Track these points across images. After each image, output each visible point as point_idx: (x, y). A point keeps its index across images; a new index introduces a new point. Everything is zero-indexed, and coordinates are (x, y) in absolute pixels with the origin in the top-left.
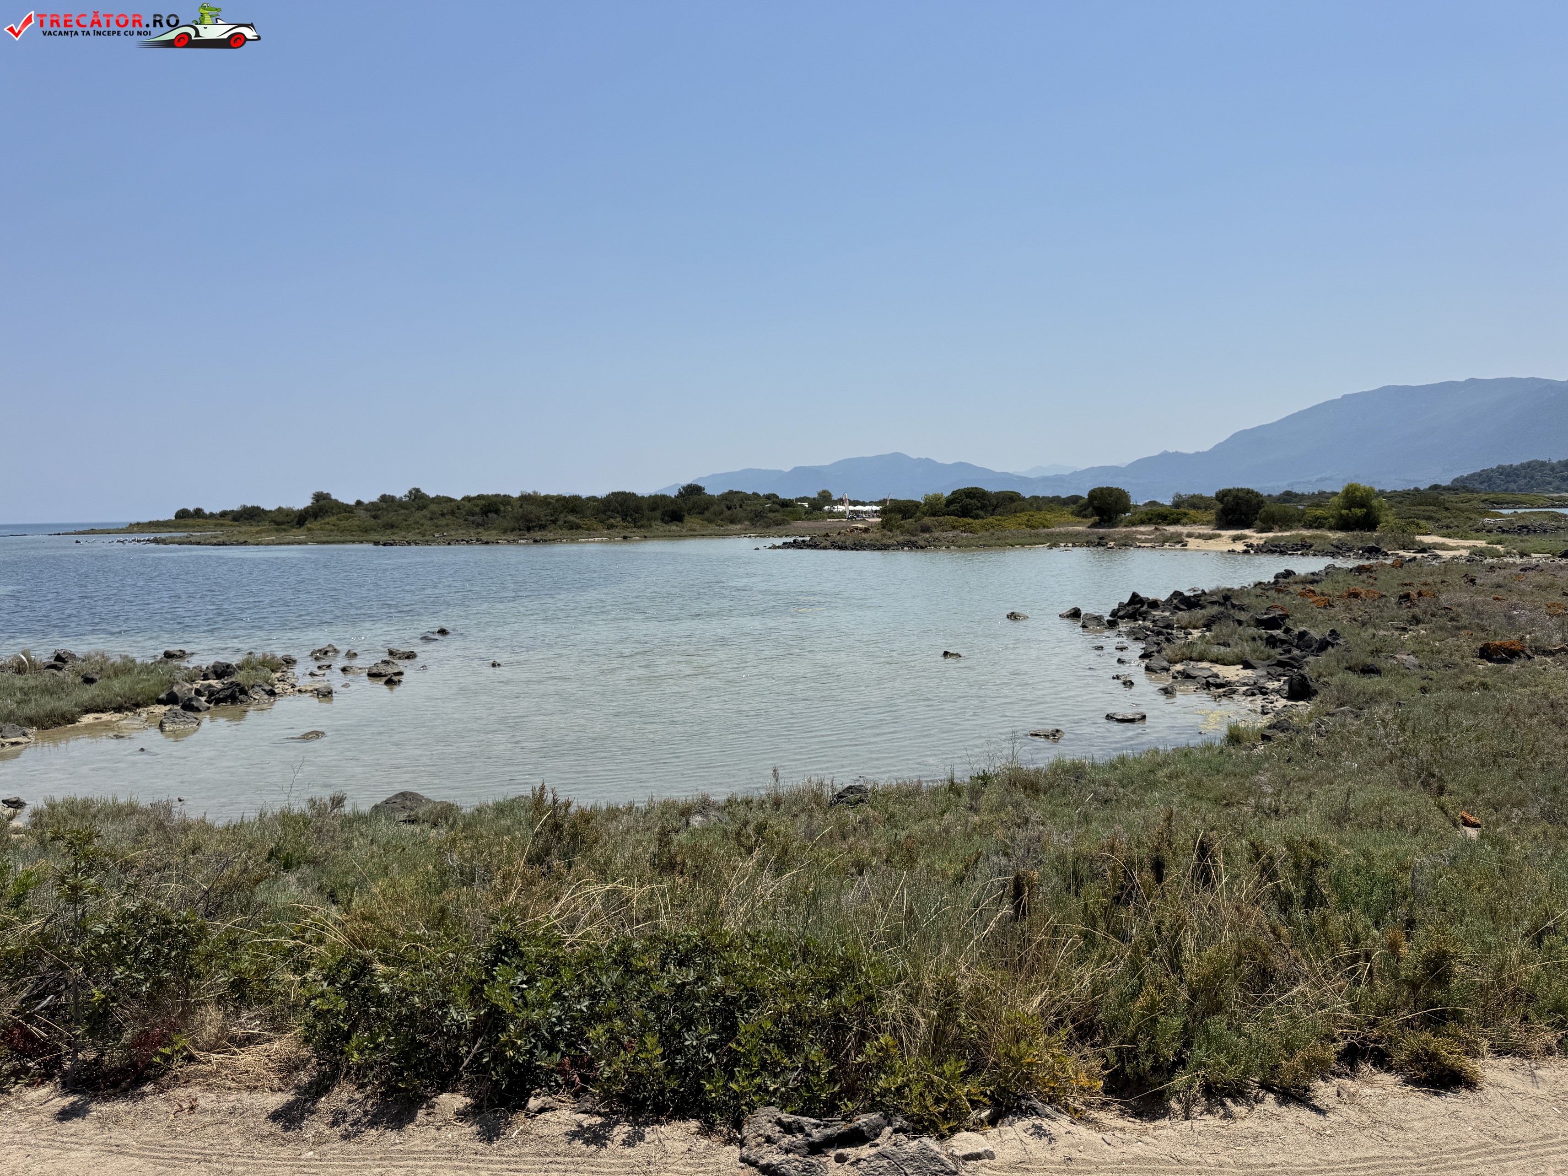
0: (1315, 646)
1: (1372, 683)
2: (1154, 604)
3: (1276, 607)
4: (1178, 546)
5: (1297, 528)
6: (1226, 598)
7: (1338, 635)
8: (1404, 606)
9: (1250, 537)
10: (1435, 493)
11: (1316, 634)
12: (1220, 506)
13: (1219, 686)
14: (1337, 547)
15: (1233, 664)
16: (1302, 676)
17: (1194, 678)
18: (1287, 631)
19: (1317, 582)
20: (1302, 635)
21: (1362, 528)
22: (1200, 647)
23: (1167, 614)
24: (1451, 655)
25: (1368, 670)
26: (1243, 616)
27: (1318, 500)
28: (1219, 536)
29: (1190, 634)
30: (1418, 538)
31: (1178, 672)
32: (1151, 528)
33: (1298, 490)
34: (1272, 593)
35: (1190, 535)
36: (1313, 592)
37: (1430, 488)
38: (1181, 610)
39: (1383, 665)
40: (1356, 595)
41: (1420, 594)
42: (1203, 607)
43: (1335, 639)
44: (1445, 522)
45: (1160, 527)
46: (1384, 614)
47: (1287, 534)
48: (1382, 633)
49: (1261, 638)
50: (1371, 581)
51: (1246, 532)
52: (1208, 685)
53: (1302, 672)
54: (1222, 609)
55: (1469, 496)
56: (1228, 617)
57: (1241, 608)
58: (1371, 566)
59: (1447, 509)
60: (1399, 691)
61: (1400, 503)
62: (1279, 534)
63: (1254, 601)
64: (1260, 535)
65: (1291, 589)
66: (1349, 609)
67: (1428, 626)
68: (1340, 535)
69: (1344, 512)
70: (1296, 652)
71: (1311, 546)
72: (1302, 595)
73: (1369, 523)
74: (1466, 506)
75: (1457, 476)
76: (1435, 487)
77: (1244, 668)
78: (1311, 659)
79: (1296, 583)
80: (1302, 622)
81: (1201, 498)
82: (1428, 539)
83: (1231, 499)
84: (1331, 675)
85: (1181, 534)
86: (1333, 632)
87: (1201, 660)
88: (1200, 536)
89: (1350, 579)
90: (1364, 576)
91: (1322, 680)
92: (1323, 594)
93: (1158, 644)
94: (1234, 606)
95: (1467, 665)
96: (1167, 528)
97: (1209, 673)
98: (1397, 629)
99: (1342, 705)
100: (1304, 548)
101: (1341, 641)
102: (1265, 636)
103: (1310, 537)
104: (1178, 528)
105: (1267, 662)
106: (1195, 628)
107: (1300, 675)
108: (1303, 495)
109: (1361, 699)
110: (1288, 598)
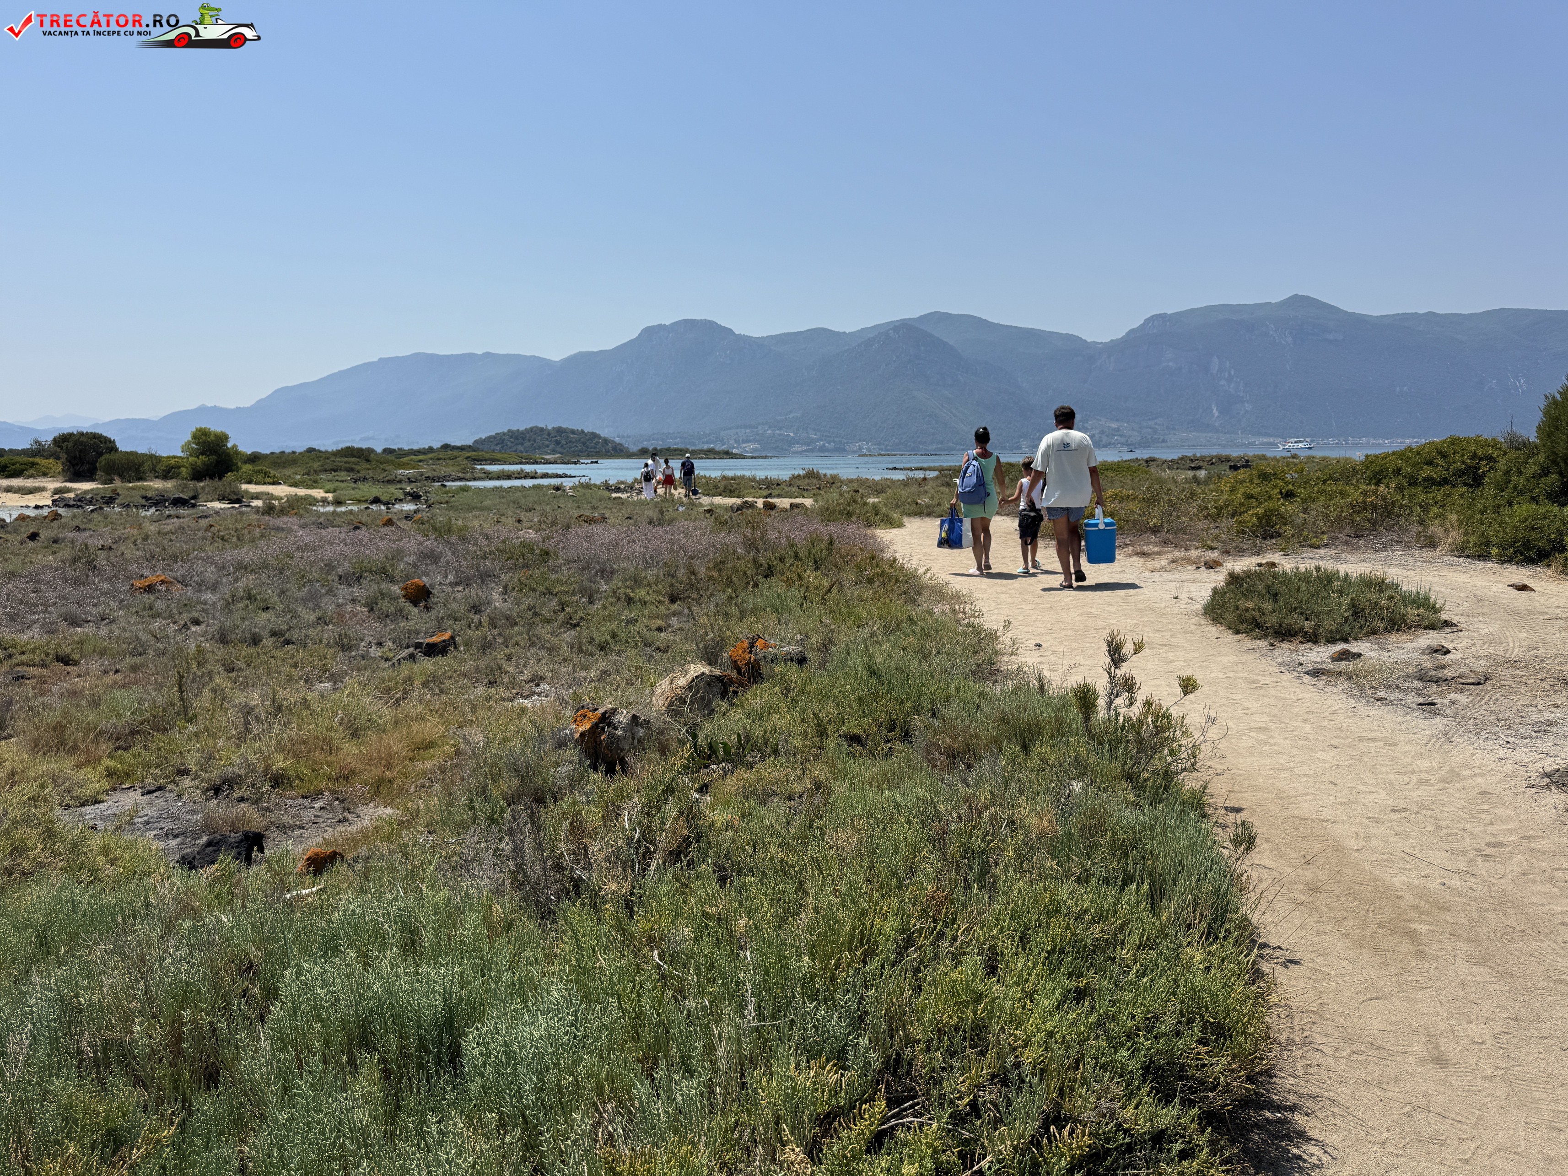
5: (147, 479)
14: (148, 499)
28: (43, 490)
69: (192, 460)
83: (71, 445)
88: (19, 491)
103: (128, 488)
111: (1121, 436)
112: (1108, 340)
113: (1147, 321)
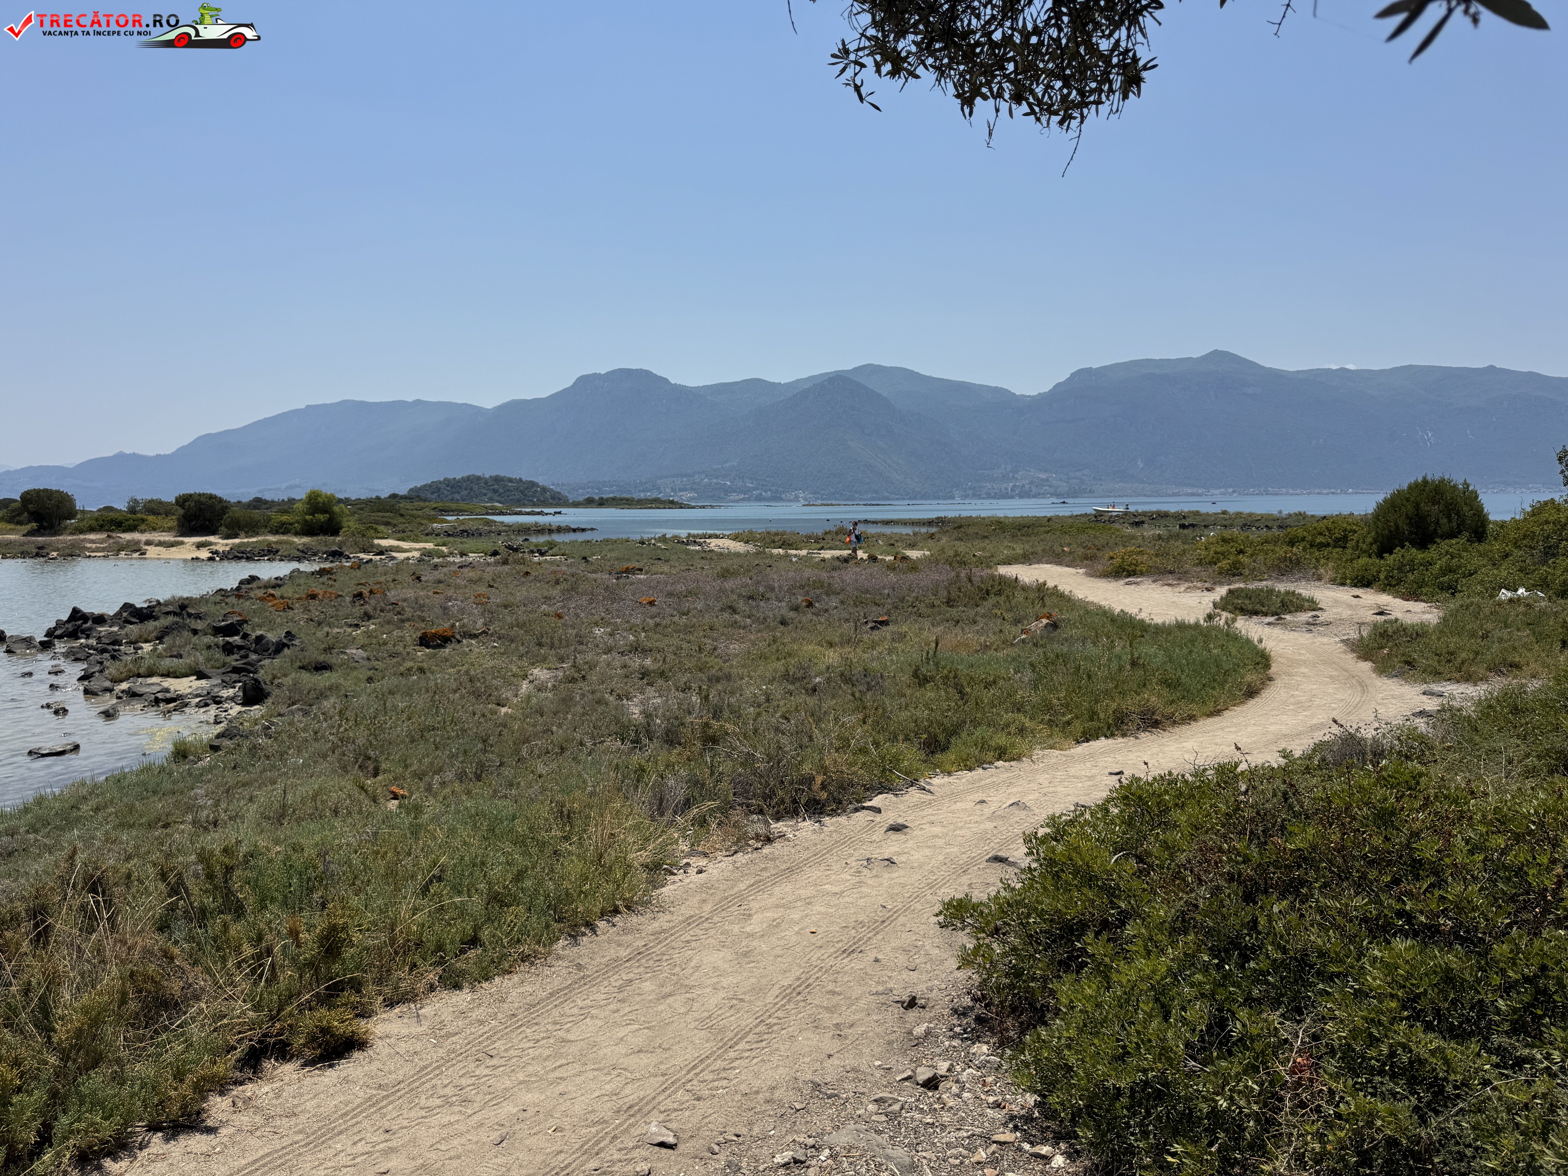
0: (272, 648)
1: (323, 680)
2: (100, 620)
3: (234, 613)
4: (136, 555)
5: (263, 534)
6: (183, 607)
7: (293, 636)
8: (357, 604)
9: (216, 544)
10: (393, 501)
11: (272, 637)
12: (181, 512)
13: (168, 701)
14: (303, 552)
15: (186, 675)
16: (256, 680)
17: (141, 695)
18: (245, 636)
19: (280, 586)
20: (259, 639)
21: (325, 534)
22: (149, 662)
23: (115, 629)
24: (394, 645)
25: (321, 667)
26: (199, 625)
27: (287, 506)
28: (182, 543)
29: (141, 648)
30: (376, 541)
31: (123, 691)
32: (104, 536)
33: (268, 497)
34: (232, 600)
35: (148, 543)
36: (273, 595)
37: (390, 497)
38: (132, 623)
39: (334, 661)
40: (313, 597)
41: (371, 592)
42: (156, 618)
43: (291, 640)
44: (401, 527)
45: (114, 535)
46: (340, 613)
47: (254, 540)
48: (336, 630)
49: (217, 645)
50: (330, 582)
51: (211, 539)
52: (157, 701)
53: (256, 676)
54: (176, 619)
55: (422, 504)
56: (184, 627)
57: (198, 617)
58: (332, 568)
59: (402, 515)
60: (347, 684)
61: (362, 509)
62: (246, 540)
63: (212, 608)
64: (226, 541)
65: (252, 594)
66: (307, 610)
67: (377, 621)
68: (306, 540)
69: (308, 517)
70: (253, 657)
71: (277, 551)
72: (262, 599)
73: (331, 528)
74: (420, 513)
75: (412, 486)
76: (394, 496)
77: (198, 679)
78: (266, 662)
79: (259, 588)
80: (260, 626)
81: (161, 503)
82: (385, 543)
83: (193, 504)
84: (285, 675)
85: (138, 542)
86: (288, 633)
87: (150, 675)
88: (160, 544)
89: (311, 581)
90: (324, 579)
91: (276, 682)
92: (282, 597)
93: (101, 663)
94: (190, 615)
95: (408, 653)
96: (123, 535)
97: (158, 688)
98: (350, 626)
99: (293, 704)
100: (270, 553)
101: (296, 642)
102: (221, 643)
103: (276, 543)
104: (136, 536)
105: (222, 670)
106: (146, 641)
107: (253, 679)
108: (273, 502)
109: (313, 695)
110: (248, 603)
111: (1050, 486)
112: (1036, 393)
113: (1074, 375)
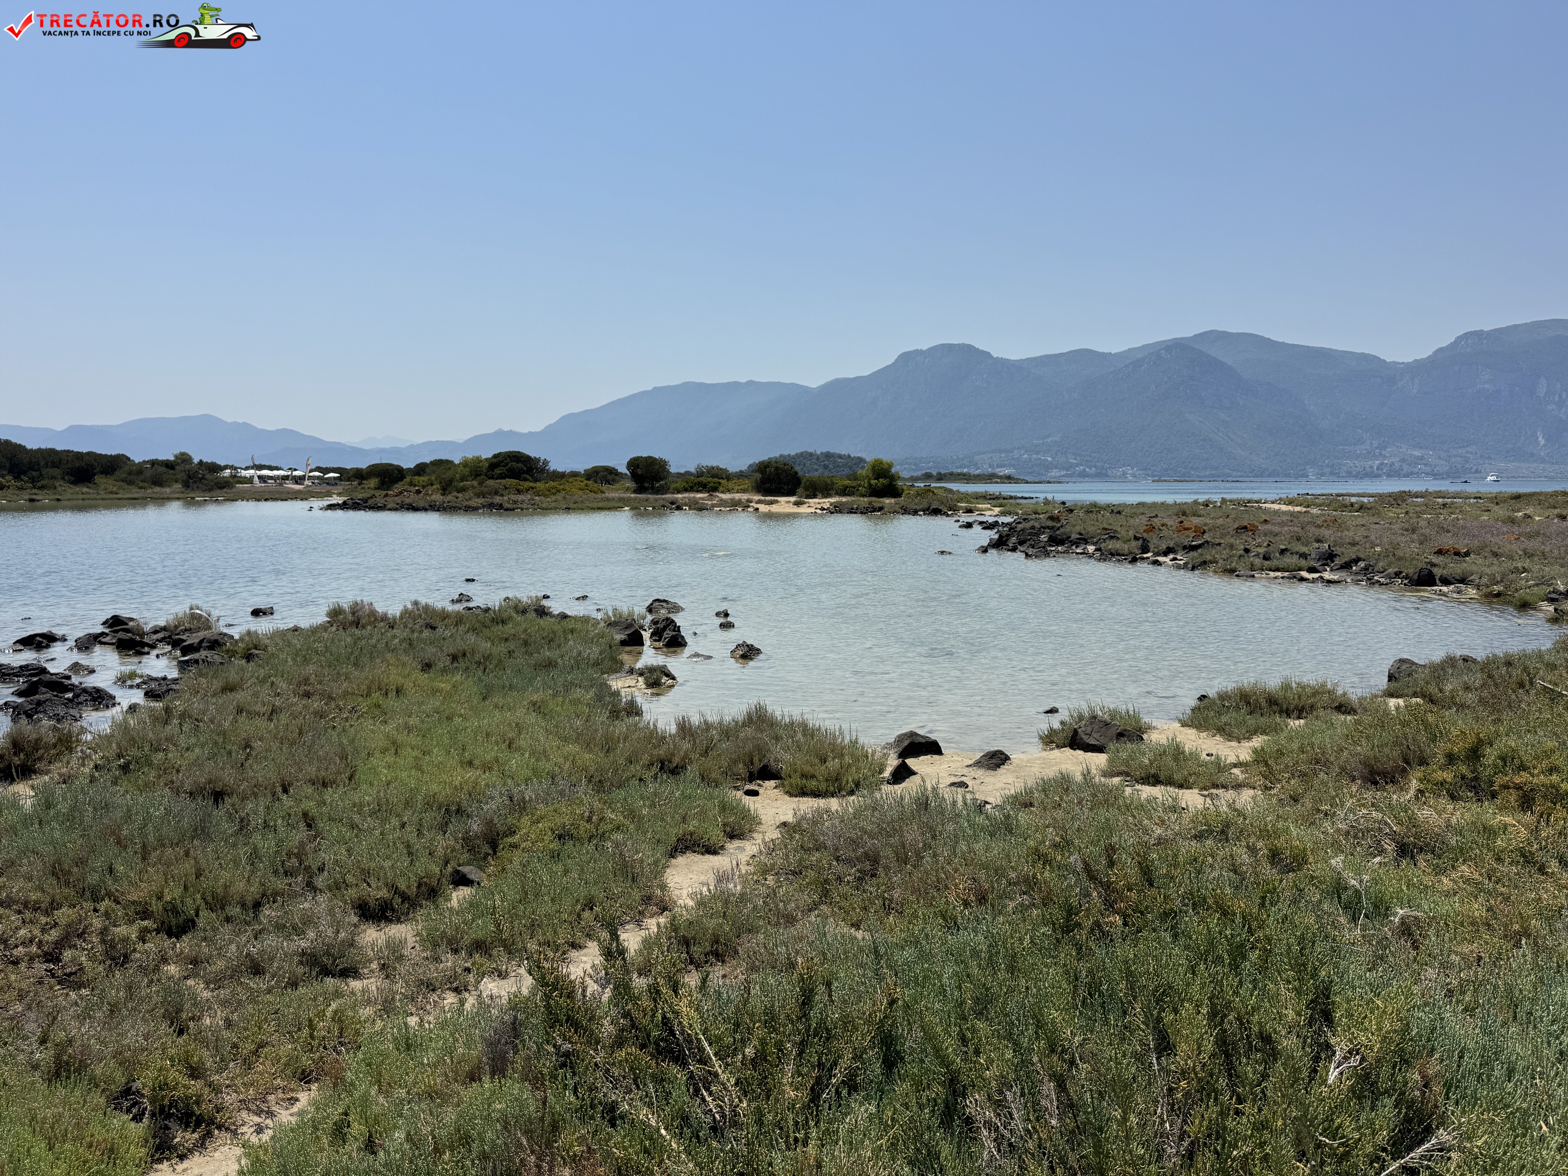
12: (759, 476)
14: (903, 509)
21: (888, 496)
32: (705, 494)
35: (748, 501)
45: (713, 494)
51: (802, 498)
69: (873, 482)
71: (881, 508)
83: (773, 470)
85: (739, 500)
88: (759, 502)
96: (718, 495)
100: (876, 510)
104: (731, 495)
111: (1426, 465)
112: (1410, 360)
113: (1459, 339)
